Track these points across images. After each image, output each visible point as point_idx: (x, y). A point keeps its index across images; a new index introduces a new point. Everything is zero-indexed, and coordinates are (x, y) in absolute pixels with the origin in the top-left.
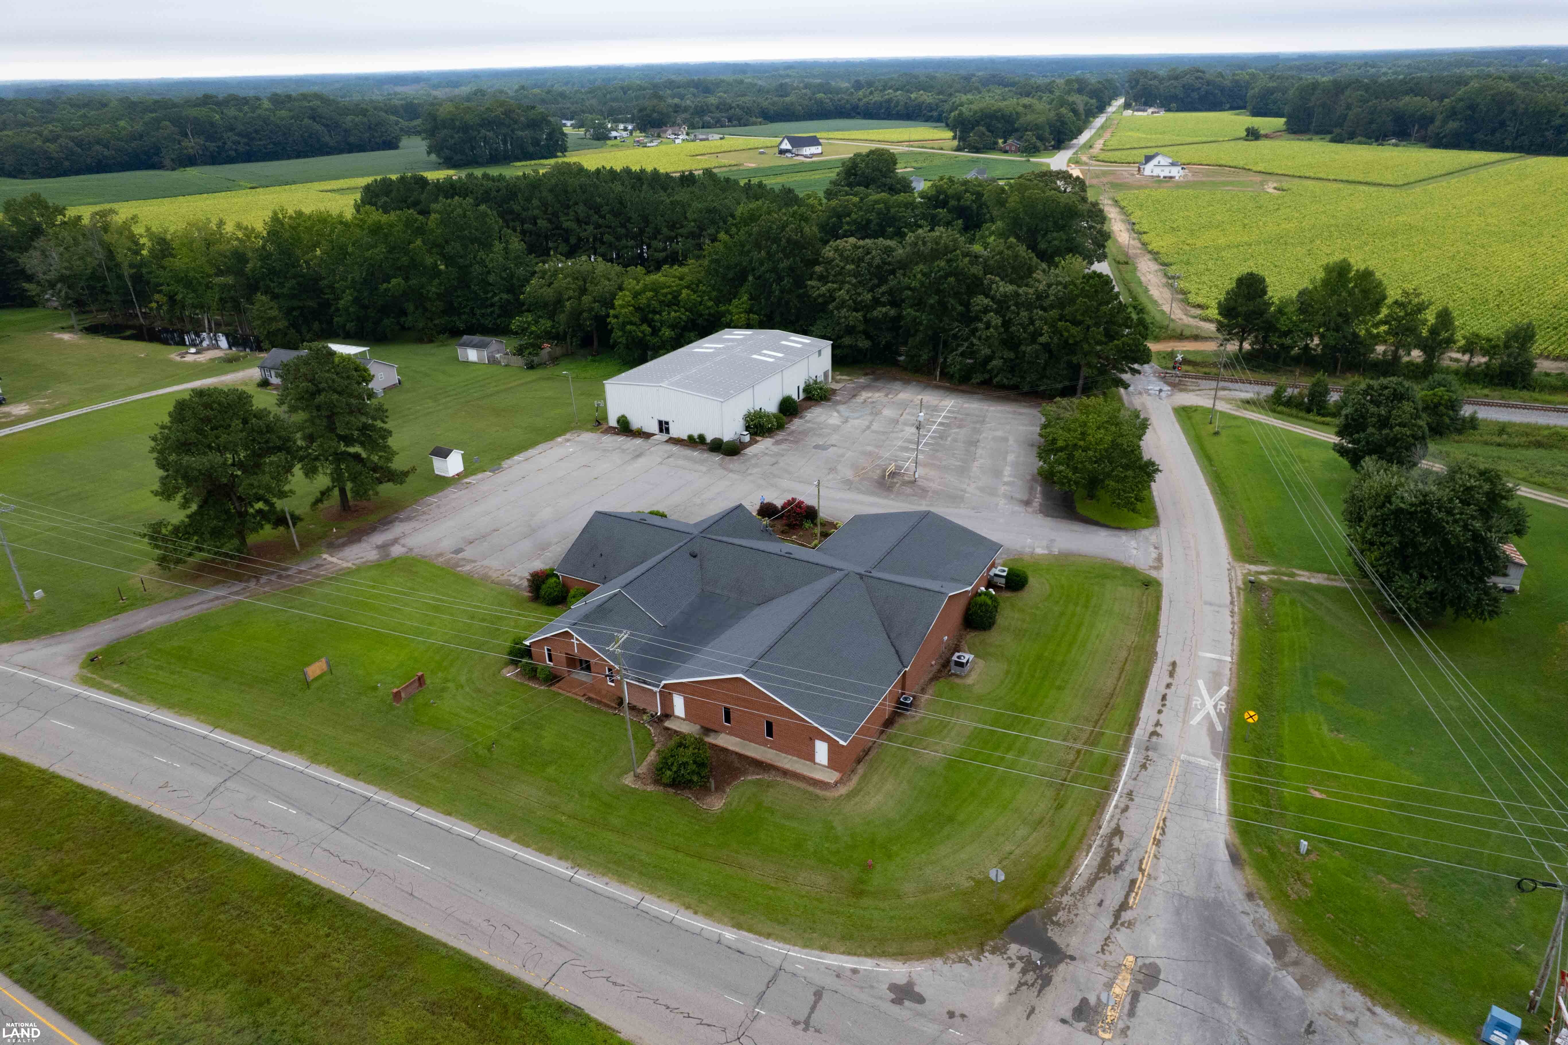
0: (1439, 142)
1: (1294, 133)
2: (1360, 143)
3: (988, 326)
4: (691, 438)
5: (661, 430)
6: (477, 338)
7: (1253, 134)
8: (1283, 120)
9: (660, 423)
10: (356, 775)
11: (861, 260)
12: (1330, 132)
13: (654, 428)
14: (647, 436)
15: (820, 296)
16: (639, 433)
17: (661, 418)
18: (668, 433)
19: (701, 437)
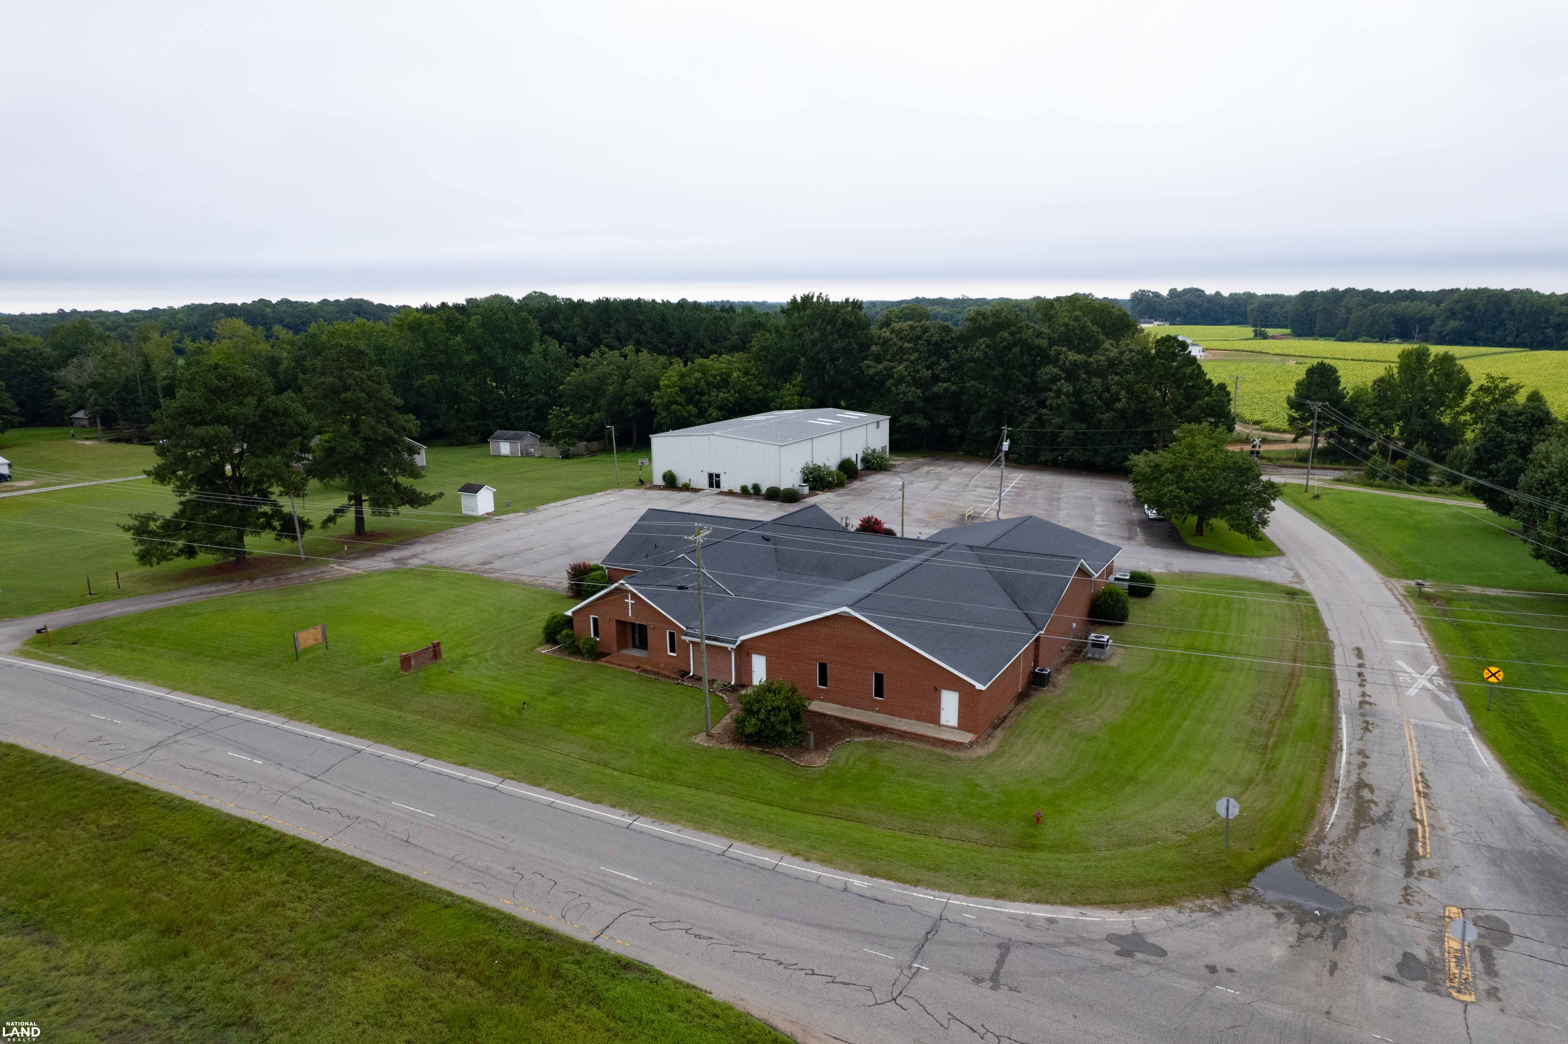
0: (1442, 340)
2: (1364, 341)
3: (1059, 393)
4: (744, 489)
5: (711, 485)
6: (511, 433)
7: (1262, 337)
9: (711, 476)
11: (918, 338)
12: (1336, 333)
13: (703, 482)
14: (696, 490)
15: (876, 374)
16: (686, 488)
17: (712, 471)
18: (718, 486)
19: (756, 487)
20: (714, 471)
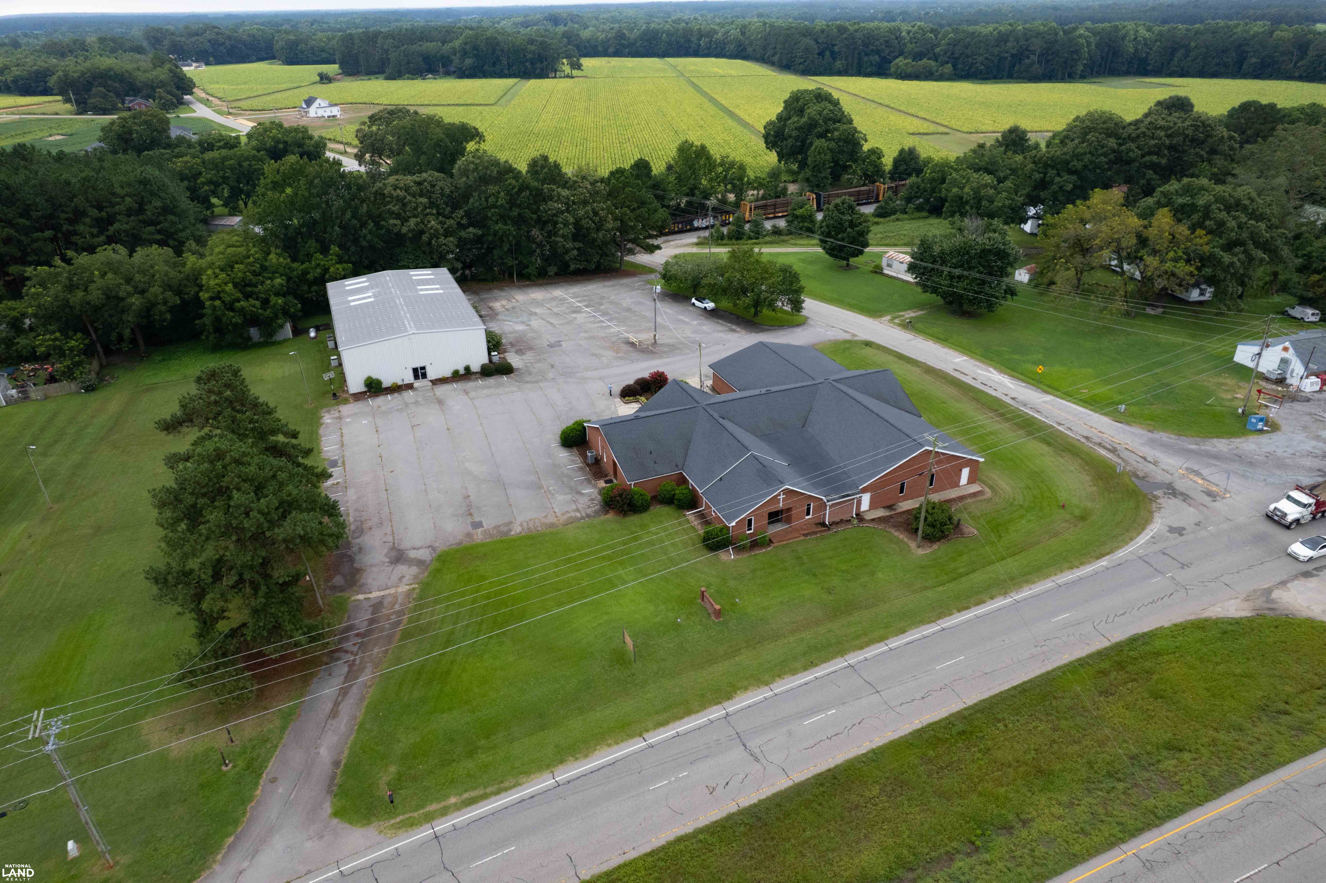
0: (463, 74)
1: (350, 75)
2: (408, 79)
4: (456, 373)
5: (416, 377)
7: (324, 79)
8: (337, 66)
9: (415, 370)
10: (811, 665)
12: (383, 73)
13: (409, 378)
14: (410, 387)
16: (396, 389)
17: (415, 366)
18: (424, 376)
19: (467, 369)
20: (418, 365)
